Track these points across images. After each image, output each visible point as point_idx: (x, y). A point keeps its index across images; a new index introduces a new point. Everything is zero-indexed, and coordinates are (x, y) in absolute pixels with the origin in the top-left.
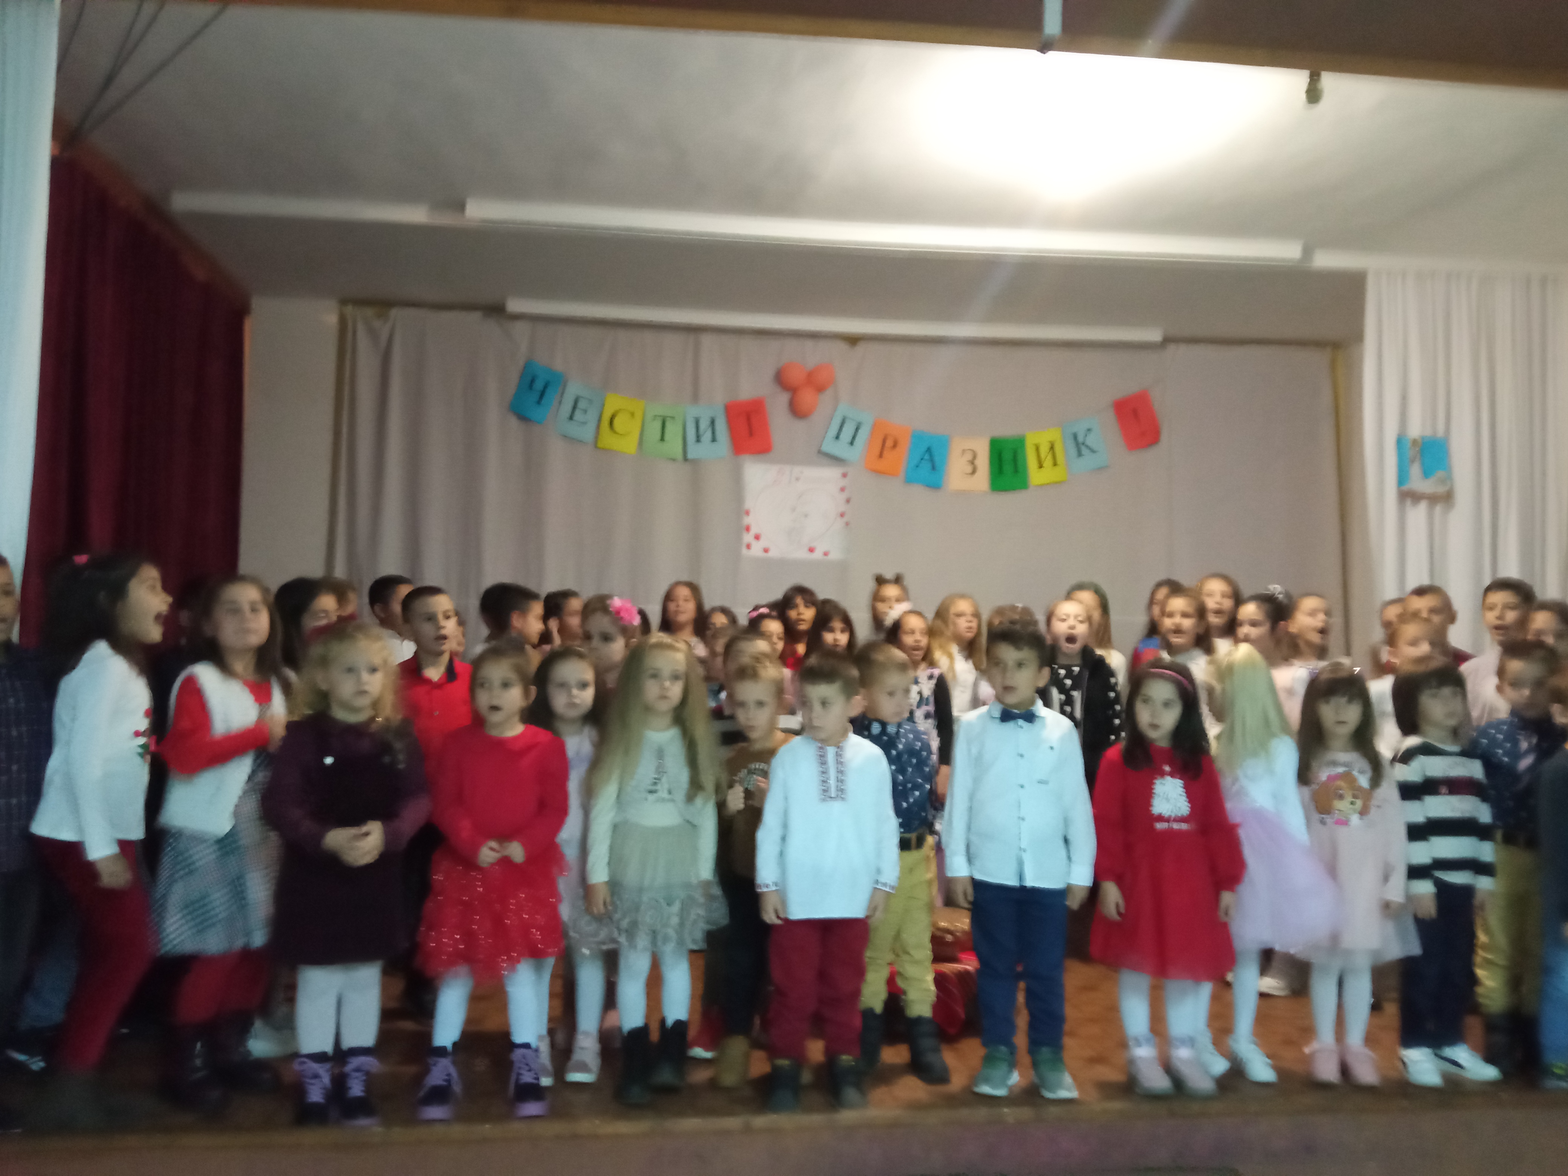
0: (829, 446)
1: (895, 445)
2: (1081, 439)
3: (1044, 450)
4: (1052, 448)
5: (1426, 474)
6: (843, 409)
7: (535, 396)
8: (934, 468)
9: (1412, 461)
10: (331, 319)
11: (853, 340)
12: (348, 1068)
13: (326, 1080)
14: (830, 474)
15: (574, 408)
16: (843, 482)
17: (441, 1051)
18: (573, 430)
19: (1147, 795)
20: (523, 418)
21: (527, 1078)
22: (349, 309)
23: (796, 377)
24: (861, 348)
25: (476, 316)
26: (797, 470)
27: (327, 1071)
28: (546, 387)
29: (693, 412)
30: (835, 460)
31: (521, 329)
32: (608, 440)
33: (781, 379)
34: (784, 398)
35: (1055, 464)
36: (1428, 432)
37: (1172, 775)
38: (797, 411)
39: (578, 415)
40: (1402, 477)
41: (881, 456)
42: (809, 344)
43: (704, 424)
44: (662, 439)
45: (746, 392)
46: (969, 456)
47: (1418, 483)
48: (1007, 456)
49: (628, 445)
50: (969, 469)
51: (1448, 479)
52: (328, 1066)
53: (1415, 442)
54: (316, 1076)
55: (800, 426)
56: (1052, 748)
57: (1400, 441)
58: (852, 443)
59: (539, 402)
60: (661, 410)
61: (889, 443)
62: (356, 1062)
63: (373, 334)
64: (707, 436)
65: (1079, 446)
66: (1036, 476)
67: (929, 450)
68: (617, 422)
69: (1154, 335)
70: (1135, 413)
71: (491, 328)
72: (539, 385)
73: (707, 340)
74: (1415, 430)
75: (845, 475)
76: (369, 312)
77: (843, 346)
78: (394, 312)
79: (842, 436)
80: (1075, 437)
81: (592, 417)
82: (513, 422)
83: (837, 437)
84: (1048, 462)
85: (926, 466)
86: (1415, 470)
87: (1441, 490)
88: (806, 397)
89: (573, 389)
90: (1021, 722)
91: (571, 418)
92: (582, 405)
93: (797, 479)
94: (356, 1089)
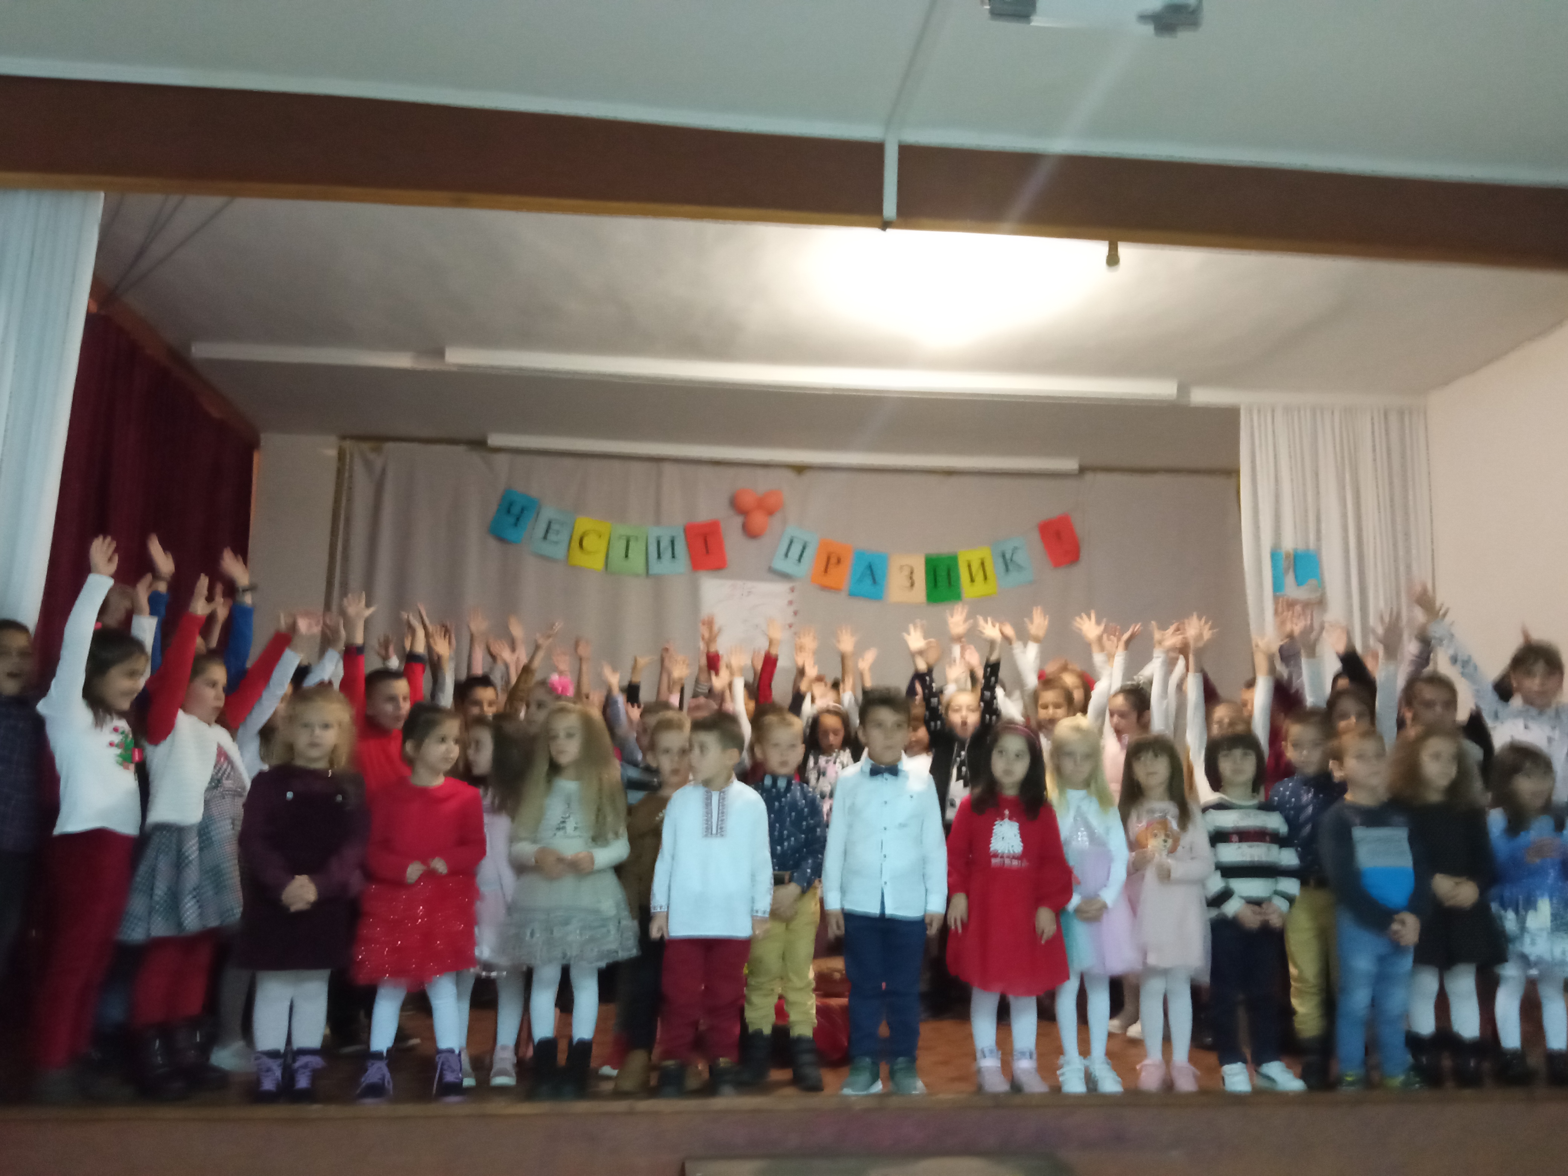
0: (780, 564)
1: (839, 561)
2: (1008, 556)
3: (976, 566)
4: (983, 564)
5: (1299, 582)
6: (792, 530)
7: (511, 520)
8: (874, 581)
9: (1286, 571)
10: (332, 453)
11: (800, 469)
12: (297, 1064)
13: (278, 1073)
14: (780, 588)
15: (547, 531)
16: (790, 597)
17: (378, 1056)
18: (547, 549)
19: (988, 834)
20: (501, 539)
21: (450, 1077)
22: (348, 444)
23: (748, 501)
24: (808, 476)
25: (461, 449)
26: (749, 584)
27: (279, 1066)
28: (523, 510)
29: (654, 532)
30: (785, 576)
31: (501, 460)
32: (580, 559)
33: (736, 505)
34: (737, 521)
35: (985, 578)
36: (1301, 547)
37: (1010, 818)
38: (750, 533)
39: (552, 537)
40: (1277, 586)
41: (826, 571)
42: (760, 472)
43: (665, 543)
44: (627, 556)
45: (703, 515)
46: (906, 572)
47: (1292, 591)
48: (942, 574)
49: (596, 562)
50: (908, 584)
51: (1321, 587)
52: (280, 1061)
53: (1288, 556)
54: (269, 1070)
55: (752, 546)
56: (912, 797)
57: (1274, 555)
58: (799, 560)
59: (516, 524)
60: (623, 530)
61: (833, 560)
62: (302, 1060)
63: (368, 465)
64: (667, 554)
65: (1007, 563)
66: (969, 590)
67: (870, 567)
68: (585, 543)
69: (1071, 464)
70: (1058, 535)
71: (475, 458)
72: (516, 510)
73: (668, 469)
74: (1289, 543)
75: (792, 590)
76: (365, 446)
77: (790, 475)
78: (389, 446)
79: (790, 554)
80: (1004, 556)
81: (564, 537)
82: (493, 543)
83: (786, 555)
84: (979, 577)
85: (868, 581)
86: (1290, 579)
87: (1314, 596)
88: (758, 519)
89: (548, 512)
90: (886, 775)
91: (545, 538)
92: (554, 527)
93: (750, 593)
94: (303, 1082)
